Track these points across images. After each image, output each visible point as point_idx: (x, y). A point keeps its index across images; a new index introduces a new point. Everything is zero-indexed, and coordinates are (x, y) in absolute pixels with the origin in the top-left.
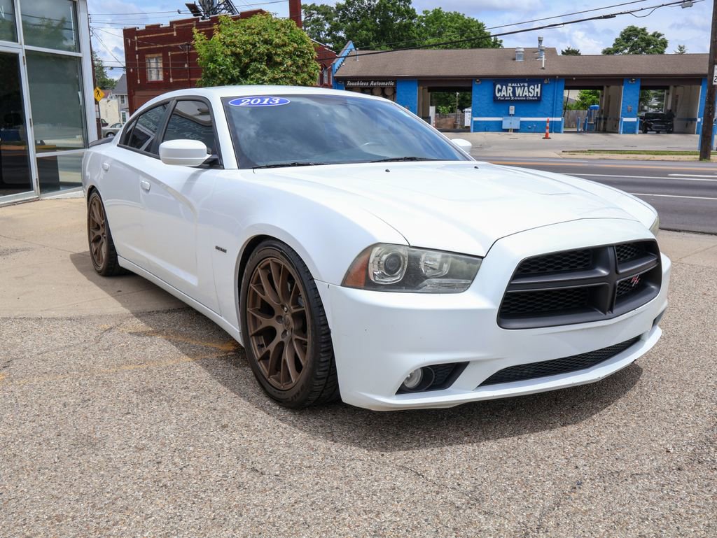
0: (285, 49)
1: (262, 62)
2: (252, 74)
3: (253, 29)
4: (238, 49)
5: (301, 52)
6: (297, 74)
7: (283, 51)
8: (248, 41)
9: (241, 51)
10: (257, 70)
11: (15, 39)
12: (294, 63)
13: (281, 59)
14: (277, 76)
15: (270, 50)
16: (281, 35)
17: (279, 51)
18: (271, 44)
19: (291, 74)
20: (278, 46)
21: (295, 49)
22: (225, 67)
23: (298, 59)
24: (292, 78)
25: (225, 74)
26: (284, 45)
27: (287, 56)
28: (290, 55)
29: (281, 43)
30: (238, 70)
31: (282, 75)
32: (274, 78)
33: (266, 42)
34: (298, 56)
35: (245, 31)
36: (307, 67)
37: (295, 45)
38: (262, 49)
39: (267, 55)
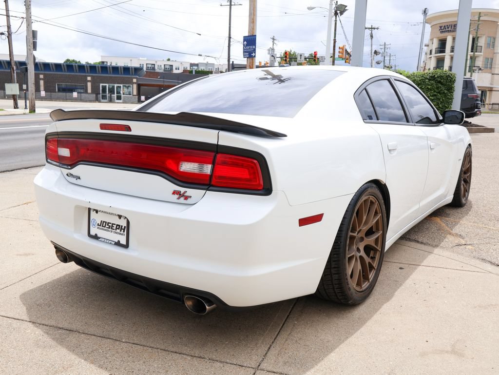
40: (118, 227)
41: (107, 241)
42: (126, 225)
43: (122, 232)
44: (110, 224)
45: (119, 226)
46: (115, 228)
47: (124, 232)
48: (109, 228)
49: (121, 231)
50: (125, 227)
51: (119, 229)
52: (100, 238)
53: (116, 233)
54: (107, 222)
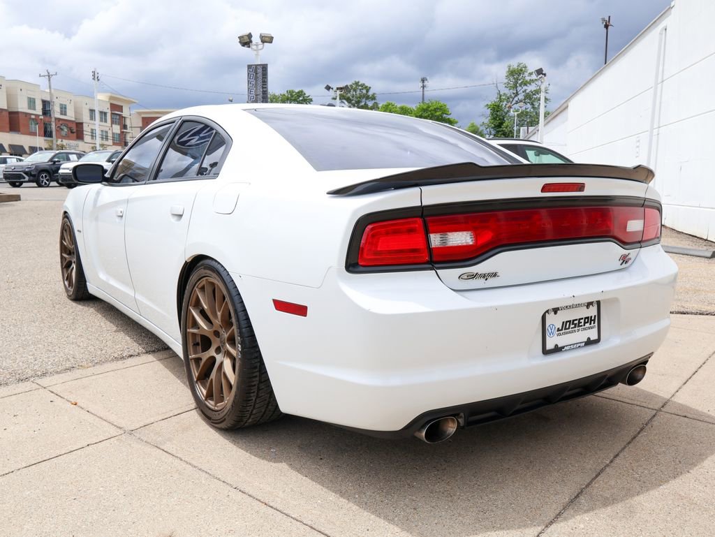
40: (586, 320)
41: (575, 347)
42: (596, 314)
43: (592, 325)
44: (575, 322)
45: (588, 318)
46: (583, 324)
47: (594, 323)
48: (575, 327)
49: (590, 324)
50: (595, 316)
51: (588, 322)
52: (563, 347)
53: (585, 329)
54: (572, 319)
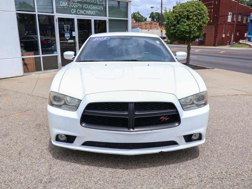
0: (194, 13)
1: (185, 18)
2: (181, 23)
3: (184, 6)
4: (177, 14)
5: (201, 14)
6: (198, 22)
7: (193, 14)
8: (181, 11)
9: (178, 15)
10: (183, 21)
11: (106, 16)
12: (198, 18)
13: (192, 17)
14: (189, 23)
15: (189, 14)
16: (194, 8)
17: (191, 14)
18: (189, 12)
19: (196, 22)
20: (191, 12)
21: (198, 13)
22: (172, 21)
23: (199, 16)
24: (196, 24)
25: (172, 23)
26: (194, 12)
27: (194, 16)
28: (196, 15)
29: (193, 11)
30: (176, 21)
31: (191, 23)
32: (188, 24)
33: (188, 11)
34: (199, 15)
35: (181, 7)
36: (203, 19)
37: (198, 11)
38: (186, 13)
39: (187, 16)
